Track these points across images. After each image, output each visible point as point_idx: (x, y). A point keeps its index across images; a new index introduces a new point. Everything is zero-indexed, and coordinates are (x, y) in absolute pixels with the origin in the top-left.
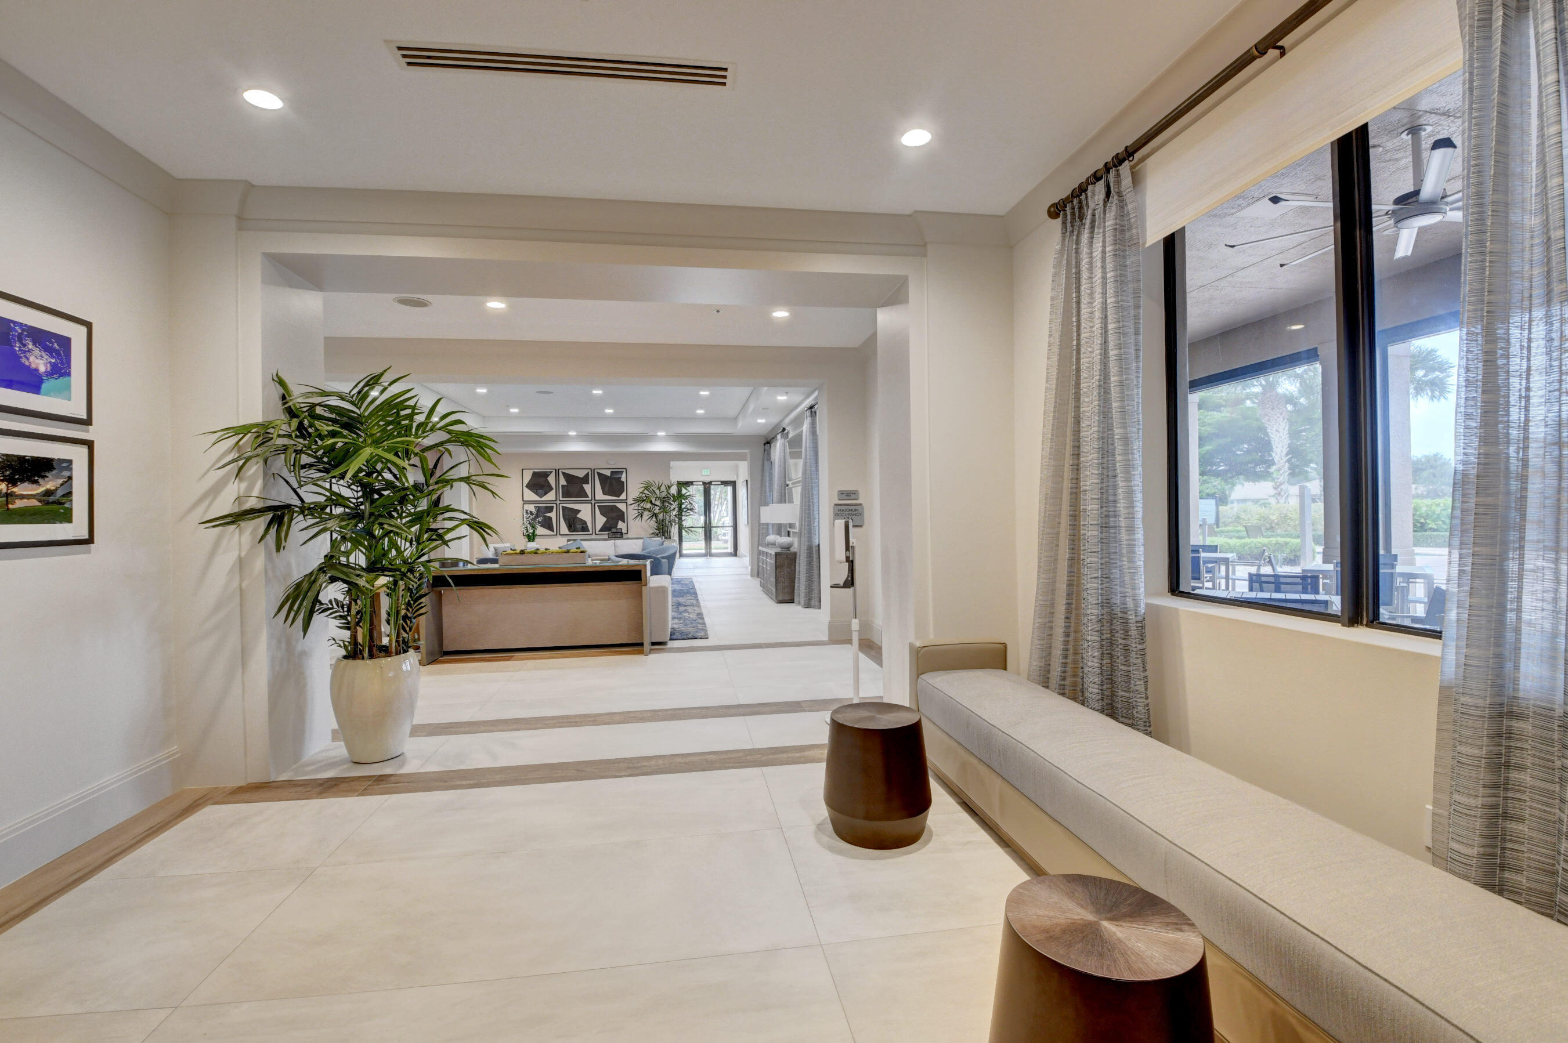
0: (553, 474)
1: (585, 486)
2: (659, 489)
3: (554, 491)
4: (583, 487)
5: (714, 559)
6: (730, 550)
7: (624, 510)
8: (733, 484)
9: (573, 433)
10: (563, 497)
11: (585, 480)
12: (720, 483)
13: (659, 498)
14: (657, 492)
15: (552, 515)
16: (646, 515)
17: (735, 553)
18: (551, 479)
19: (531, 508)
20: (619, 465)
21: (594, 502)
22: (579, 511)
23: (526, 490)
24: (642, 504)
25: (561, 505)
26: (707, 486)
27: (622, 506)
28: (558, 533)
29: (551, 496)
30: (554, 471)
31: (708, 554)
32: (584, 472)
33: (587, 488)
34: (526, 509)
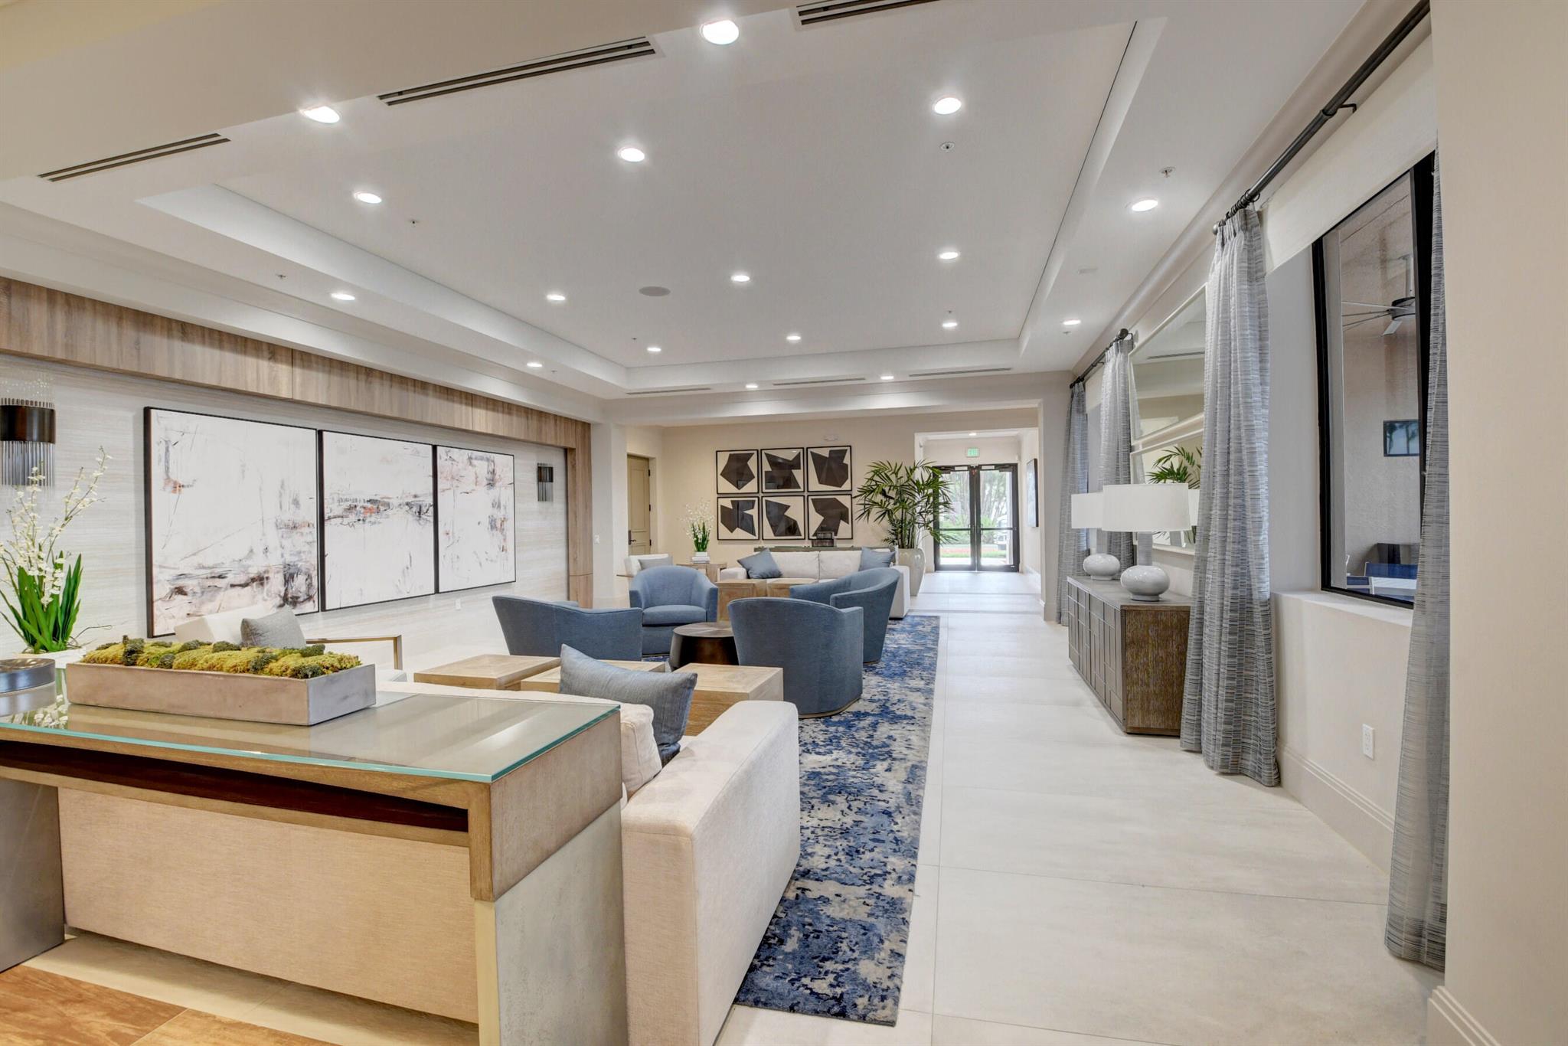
0: (754, 457)
1: (795, 472)
2: (896, 474)
3: (756, 479)
4: (791, 472)
5: (984, 575)
6: (1008, 561)
7: (848, 505)
8: (1013, 468)
9: (752, 387)
10: (766, 489)
11: (795, 464)
12: (993, 467)
13: (895, 487)
14: (893, 477)
15: (753, 512)
16: (875, 511)
17: (1015, 567)
18: (752, 464)
19: (727, 503)
20: (841, 440)
21: (807, 494)
22: (787, 507)
23: (721, 478)
24: (870, 497)
25: (764, 499)
26: (975, 472)
27: (845, 500)
28: (761, 537)
29: (751, 487)
30: (755, 452)
31: (976, 567)
32: (795, 452)
33: (798, 474)
34: (722, 506)
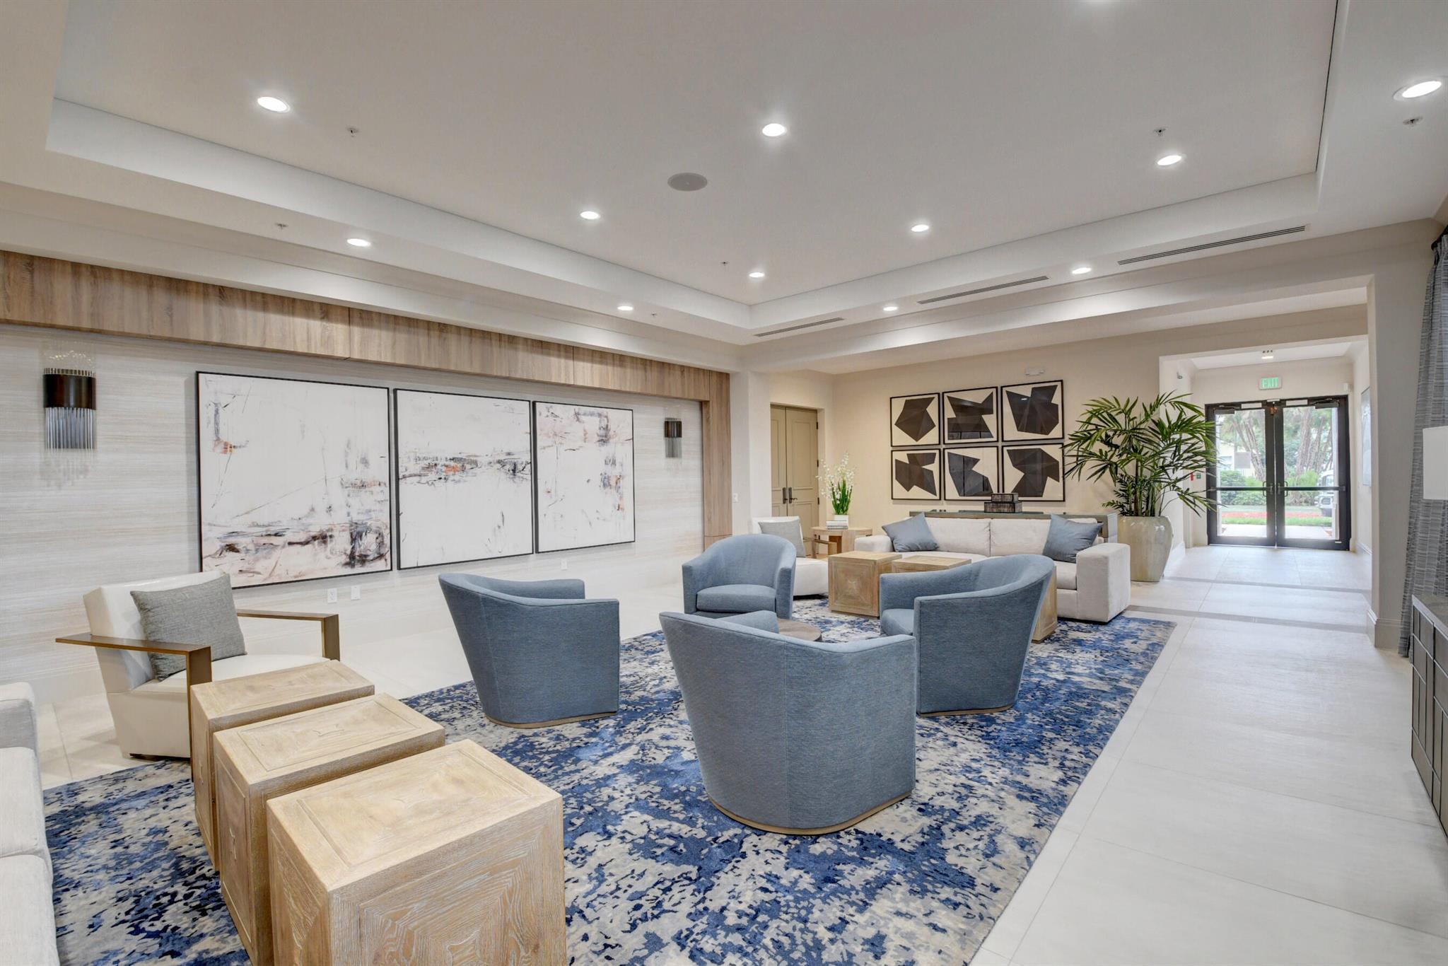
0: (935, 403)
1: (986, 417)
2: (1127, 413)
3: (936, 429)
4: (982, 419)
5: (1289, 553)
6: (1332, 534)
7: (1059, 458)
8: (1341, 402)
9: (890, 309)
10: (951, 437)
11: (986, 408)
12: (1305, 402)
13: (1122, 432)
14: (1121, 418)
15: (934, 467)
16: (1091, 465)
17: (1344, 543)
18: (932, 410)
19: (903, 457)
20: (1047, 374)
21: (1000, 443)
22: (975, 461)
23: (896, 429)
24: (1084, 446)
25: (946, 451)
26: (1274, 413)
27: (1054, 451)
28: (942, 497)
29: (931, 437)
30: (936, 396)
31: (1276, 541)
32: (986, 393)
33: (990, 420)
34: (896, 460)
